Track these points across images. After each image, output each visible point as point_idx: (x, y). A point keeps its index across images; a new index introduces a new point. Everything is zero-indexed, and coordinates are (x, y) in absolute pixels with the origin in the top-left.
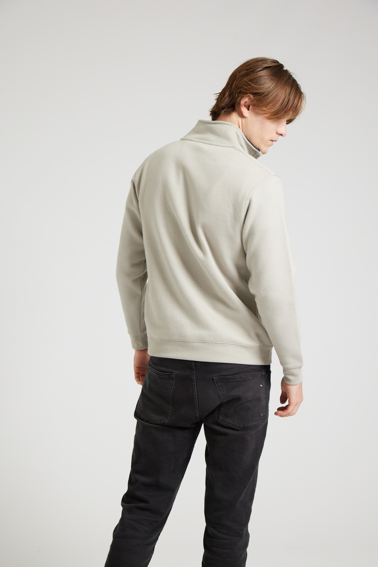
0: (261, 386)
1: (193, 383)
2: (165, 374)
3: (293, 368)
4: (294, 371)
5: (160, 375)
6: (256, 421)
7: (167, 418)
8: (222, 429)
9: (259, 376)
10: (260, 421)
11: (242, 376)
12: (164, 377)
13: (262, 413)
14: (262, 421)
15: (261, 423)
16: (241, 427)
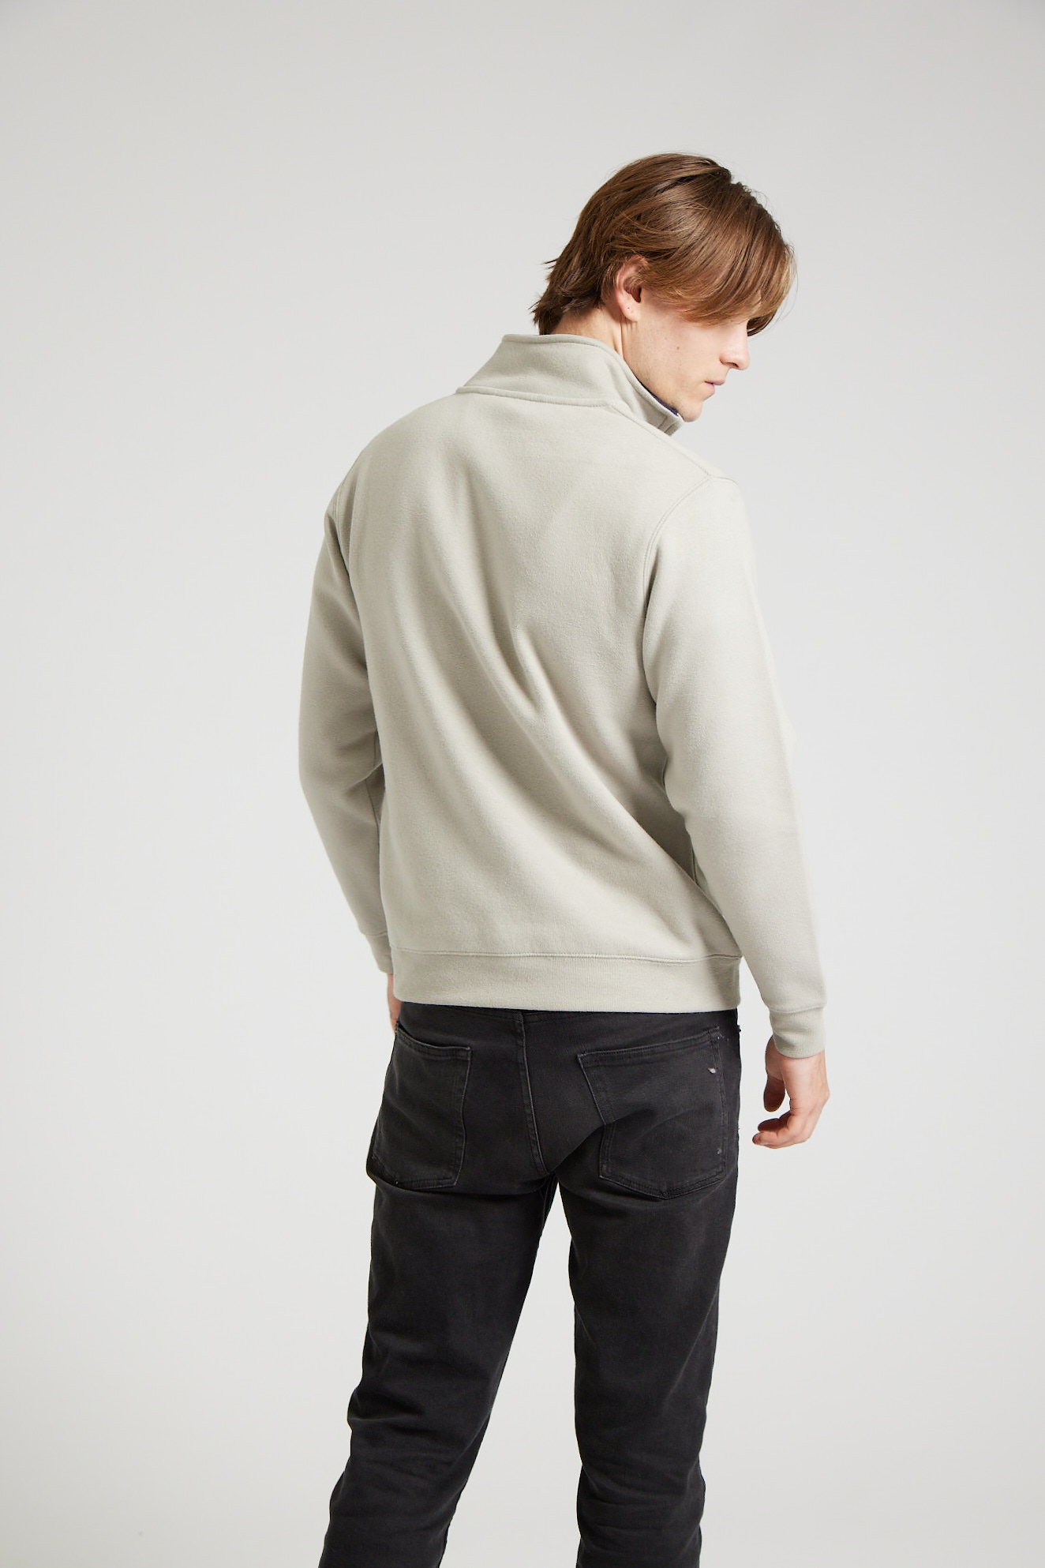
0: (713, 1071)
1: (522, 1073)
2: (443, 1050)
3: (799, 1013)
4: (801, 1019)
5: (429, 1054)
6: (703, 1170)
7: (456, 1173)
8: (609, 1200)
9: (705, 1044)
10: (715, 1170)
11: (657, 1046)
12: (439, 1058)
13: (719, 1146)
14: (720, 1170)
15: (718, 1173)
16: (664, 1188)
